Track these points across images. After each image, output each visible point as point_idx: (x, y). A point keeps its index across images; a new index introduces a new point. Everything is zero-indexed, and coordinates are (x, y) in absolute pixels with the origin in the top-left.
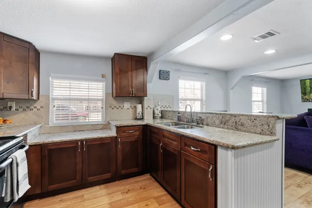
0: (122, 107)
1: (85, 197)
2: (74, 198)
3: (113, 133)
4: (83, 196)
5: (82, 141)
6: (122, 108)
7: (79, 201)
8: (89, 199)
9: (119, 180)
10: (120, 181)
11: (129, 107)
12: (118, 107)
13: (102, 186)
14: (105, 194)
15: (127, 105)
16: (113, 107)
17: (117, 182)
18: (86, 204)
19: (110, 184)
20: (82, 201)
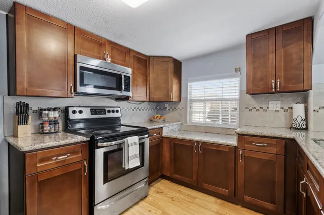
0: (265, 108)
1: (196, 201)
2: (188, 195)
3: (233, 142)
4: (195, 199)
5: (198, 142)
6: (265, 110)
7: (190, 200)
8: (197, 204)
9: (243, 206)
10: (243, 208)
11: (278, 109)
12: (258, 108)
13: (219, 201)
14: (215, 210)
15: (274, 105)
16: (250, 108)
17: (239, 207)
18: (191, 207)
19: (230, 204)
20: (191, 202)
